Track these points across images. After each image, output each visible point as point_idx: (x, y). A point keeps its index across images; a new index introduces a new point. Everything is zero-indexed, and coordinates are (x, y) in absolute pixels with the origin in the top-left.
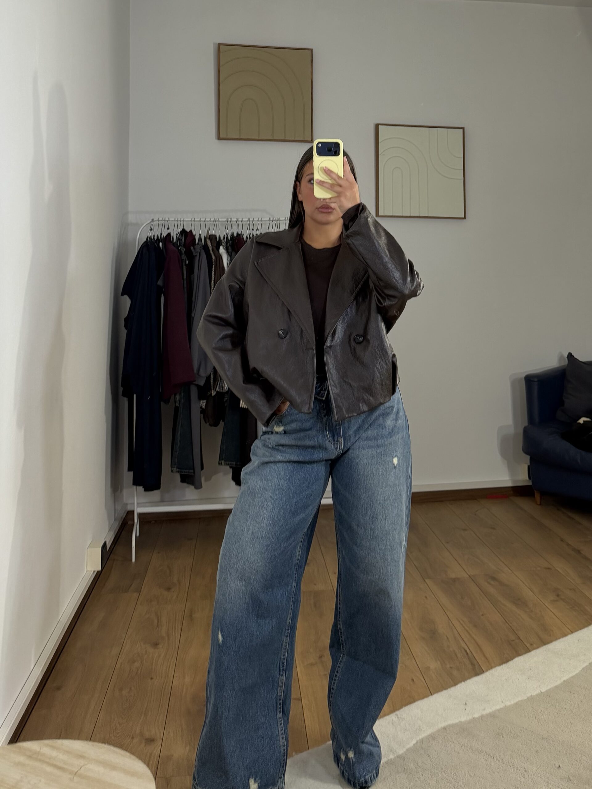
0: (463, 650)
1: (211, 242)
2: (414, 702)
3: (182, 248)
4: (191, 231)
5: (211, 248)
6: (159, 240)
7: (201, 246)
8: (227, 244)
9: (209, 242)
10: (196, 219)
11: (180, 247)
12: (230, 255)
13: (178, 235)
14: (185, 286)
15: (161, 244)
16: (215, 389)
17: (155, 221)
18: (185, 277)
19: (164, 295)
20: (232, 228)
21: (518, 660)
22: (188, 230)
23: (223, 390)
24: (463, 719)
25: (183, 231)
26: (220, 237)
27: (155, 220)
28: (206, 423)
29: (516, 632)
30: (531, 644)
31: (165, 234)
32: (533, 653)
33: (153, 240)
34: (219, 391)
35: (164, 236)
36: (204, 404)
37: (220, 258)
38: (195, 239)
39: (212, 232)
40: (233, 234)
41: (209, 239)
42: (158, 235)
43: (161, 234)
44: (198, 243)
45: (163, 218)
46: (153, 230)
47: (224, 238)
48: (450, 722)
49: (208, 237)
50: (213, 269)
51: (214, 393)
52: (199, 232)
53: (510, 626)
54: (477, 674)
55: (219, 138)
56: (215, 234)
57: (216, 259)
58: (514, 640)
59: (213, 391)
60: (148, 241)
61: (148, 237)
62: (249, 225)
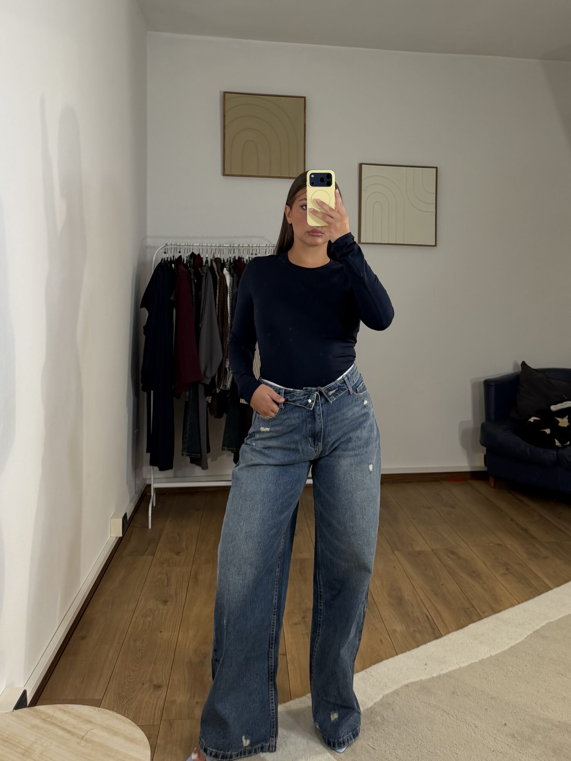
0: (424, 615)
1: (216, 264)
2: (382, 660)
3: (192, 269)
4: (199, 254)
5: (216, 269)
6: (171, 262)
7: (208, 267)
8: (230, 266)
9: (214, 264)
10: (203, 245)
11: (189, 269)
12: (232, 275)
13: (189, 257)
14: (194, 301)
15: (173, 265)
16: (219, 387)
18: (194, 294)
19: (175, 309)
20: (234, 252)
21: (472, 626)
22: (197, 254)
23: (226, 388)
24: (423, 678)
25: (193, 254)
26: (224, 260)
27: (168, 244)
28: (212, 415)
29: (471, 601)
30: (484, 612)
31: (177, 256)
32: (485, 620)
33: (166, 262)
34: (222, 389)
35: (176, 258)
36: (210, 400)
37: (223, 278)
38: (202, 261)
39: (218, 256)
40: (235, 257)
41: (215, 261)
42: (171, 257)
43: (174, 256)
44: (205, 265)
45: (175, 243)
46: (167, 253)
47: (228, 261)
48: (412, 680)
49: (214, 260)
50: (218, 287)
51: (218, 391)
52: (206, 256)
53: (466, 596)
54: (436, 638)
55: (224, 174)
56: (220, 257)
57: (220, 279)
58: (469, 609)
59: (217, 389)
60: (163, 263)
61: (162, 259)
62: (249, 250)
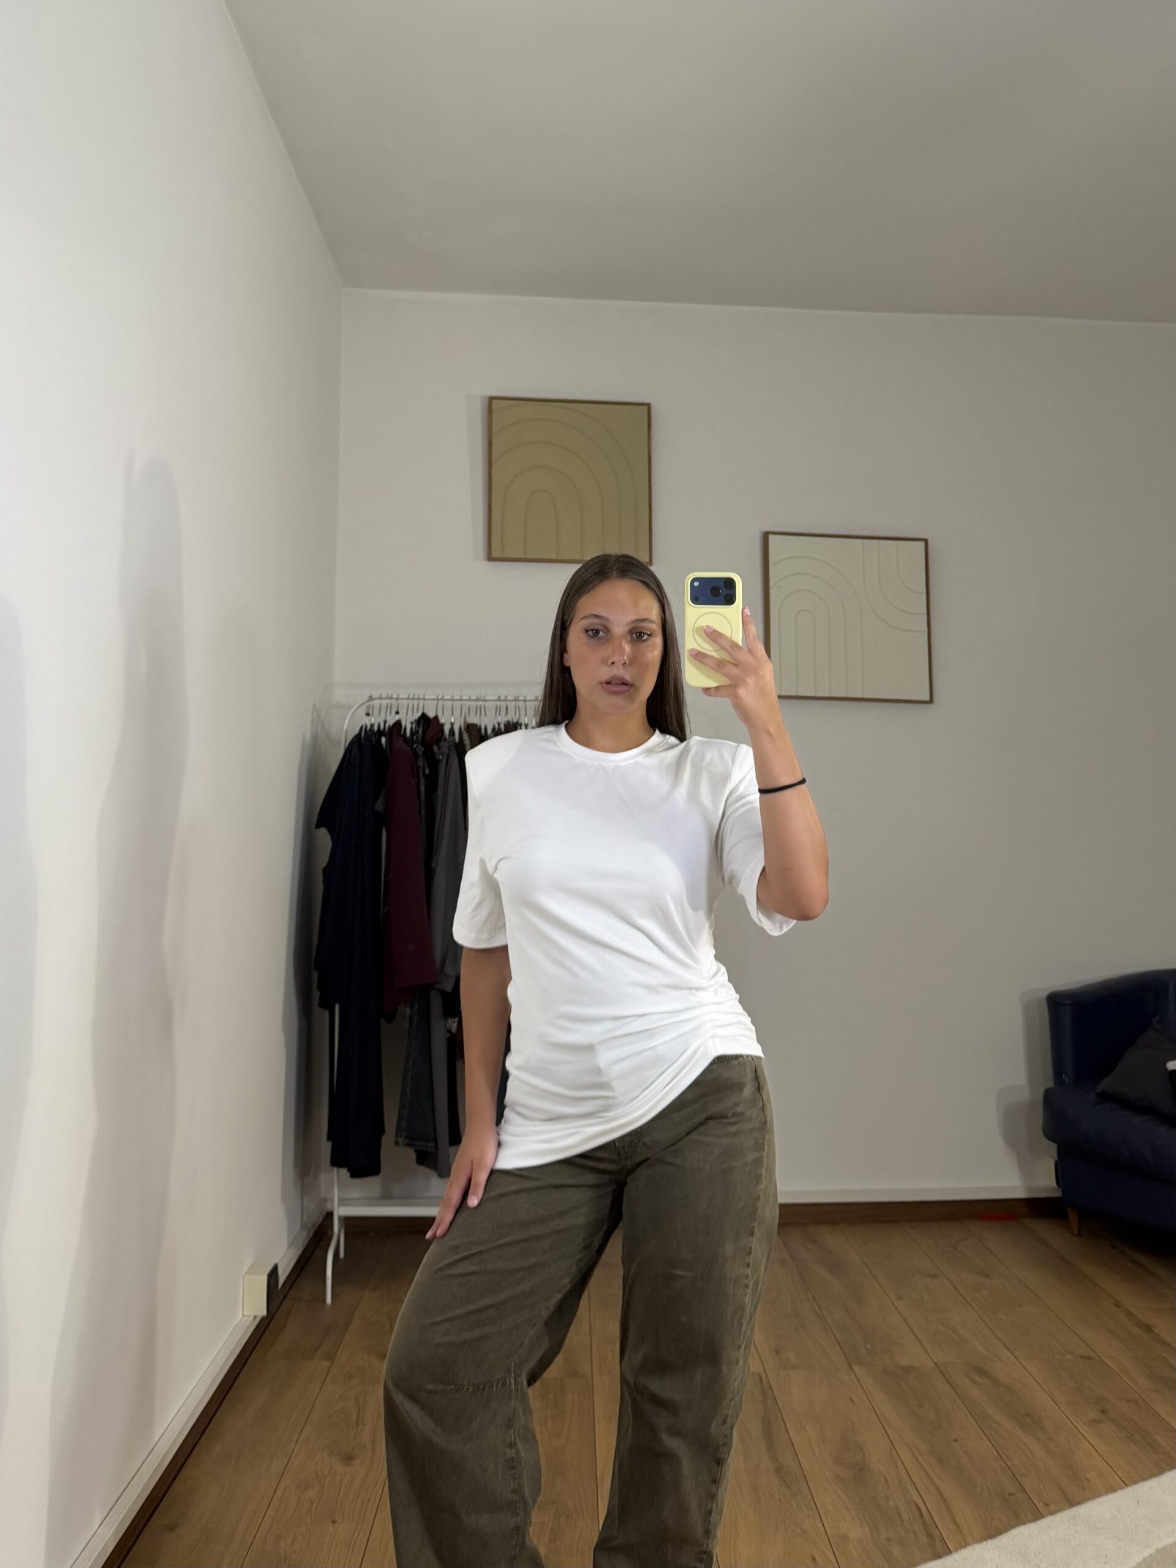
0: (913, 1505)
1: (470, 737)
3: (420, 746)
4: (436, 717)
6: (380, 733)
7: (452, 743)
9: (465, 736)
10: (445, 697)
11: (415, 746)
13: (415, 723)
15: (383, 740)
17: (376, 699)
18: (423, 798)
19: (387, 830)
20: (507, 713)
21: (1018, 1532)
22: (431, 715)
25: (424, 716)
26: (486, 729)
27: (374, 697)
29: (1018, 1478)
30: (1047, 1504)
31: (391, 721)
32: (1048, 1521)
33: (369, 734)
35: (389, 726)
38: (442, 731)
39: (473, 719)
40: (508, 722)
41: (467, 731)
42: (379, 724)
43: (385, 722)
44: (447, 738)
45: (388, 695)
46: (371, 715)
47: (494, 729)
49: (465, 728)
52: (451, 720)
53: (1007, 1465)
54: (937, 1556)
56: (478, 723)
58: (1013, 1494)
60: (362, 735)
61: (361, 728)
